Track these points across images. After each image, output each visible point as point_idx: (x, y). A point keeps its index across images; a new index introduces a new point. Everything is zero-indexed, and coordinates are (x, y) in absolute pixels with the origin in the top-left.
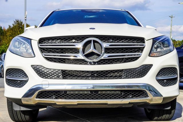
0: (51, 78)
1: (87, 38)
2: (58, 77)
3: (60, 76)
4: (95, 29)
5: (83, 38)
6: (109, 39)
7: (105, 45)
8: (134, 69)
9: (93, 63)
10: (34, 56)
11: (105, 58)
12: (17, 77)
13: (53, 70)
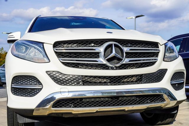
0: (70, 85)
1: (107, 42)
2: (78, 84)
3: (80, 82)
4: (112, 33)
5: (102, 42)
6: (127, 44)
7: (126, 49)
8: (152, 73)
9: (115, 68)
10: (48, 61)
11: (125, 62)
12: (28, 85)
13: (72, 76)
